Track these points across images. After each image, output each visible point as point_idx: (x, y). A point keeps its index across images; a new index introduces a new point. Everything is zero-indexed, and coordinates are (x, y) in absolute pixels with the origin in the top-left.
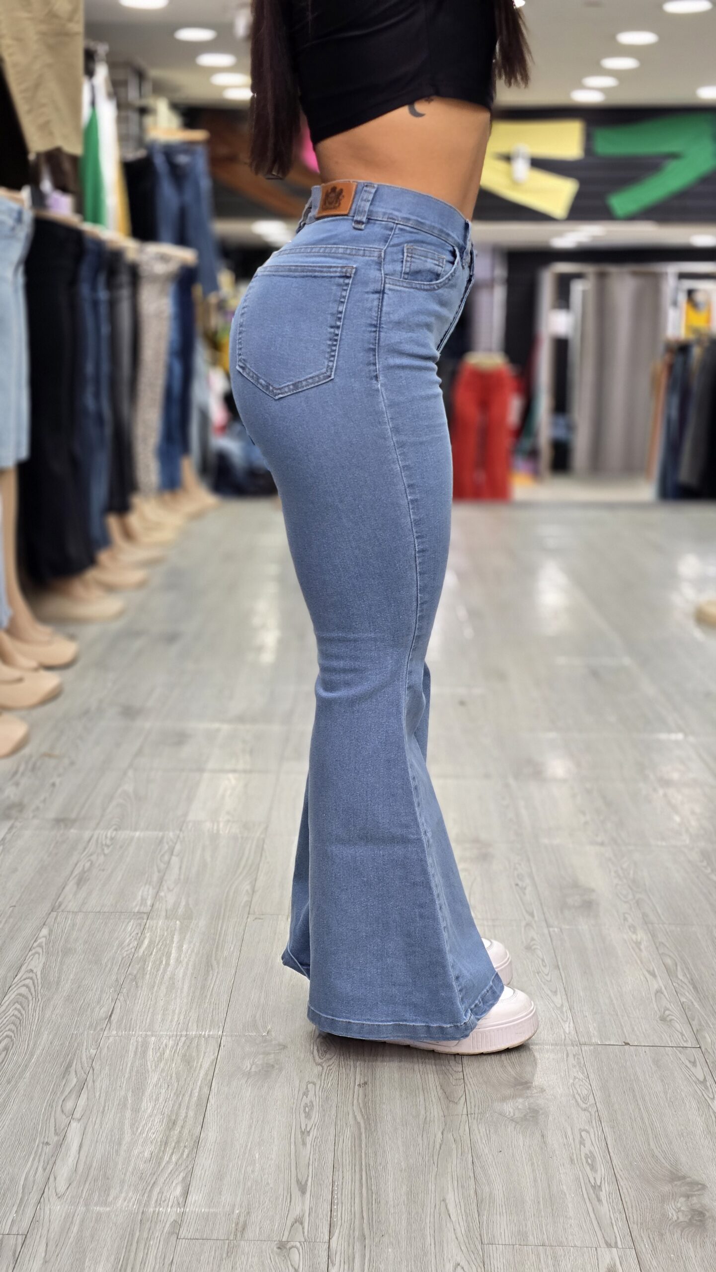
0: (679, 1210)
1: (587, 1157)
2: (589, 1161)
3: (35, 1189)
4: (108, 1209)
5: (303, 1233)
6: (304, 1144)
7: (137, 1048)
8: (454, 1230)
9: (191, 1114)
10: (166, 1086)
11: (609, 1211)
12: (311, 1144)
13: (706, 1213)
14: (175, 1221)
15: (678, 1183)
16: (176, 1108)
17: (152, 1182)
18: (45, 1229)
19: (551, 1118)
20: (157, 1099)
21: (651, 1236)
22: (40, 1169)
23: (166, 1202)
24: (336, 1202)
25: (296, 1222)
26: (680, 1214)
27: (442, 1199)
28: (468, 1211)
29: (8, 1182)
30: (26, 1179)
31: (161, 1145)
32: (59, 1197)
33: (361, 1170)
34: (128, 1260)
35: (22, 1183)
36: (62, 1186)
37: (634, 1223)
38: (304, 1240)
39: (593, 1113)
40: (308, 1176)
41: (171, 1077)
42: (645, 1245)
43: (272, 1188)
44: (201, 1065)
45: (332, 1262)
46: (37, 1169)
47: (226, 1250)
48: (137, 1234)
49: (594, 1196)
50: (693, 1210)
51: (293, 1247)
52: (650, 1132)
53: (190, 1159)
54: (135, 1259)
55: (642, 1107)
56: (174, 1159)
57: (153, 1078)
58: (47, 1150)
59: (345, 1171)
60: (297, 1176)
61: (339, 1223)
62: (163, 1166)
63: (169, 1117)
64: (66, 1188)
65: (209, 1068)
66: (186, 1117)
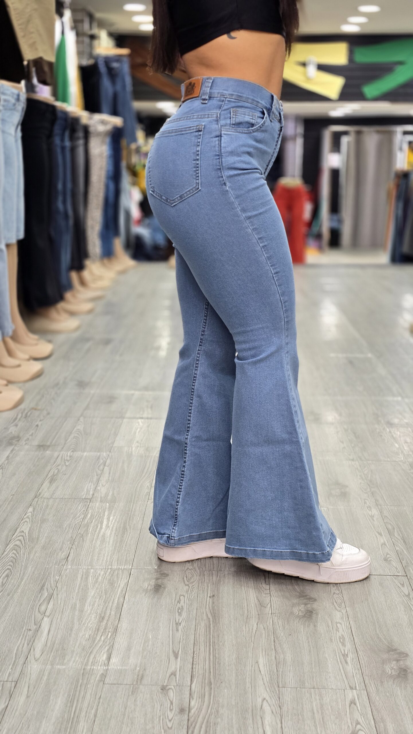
0: (392, 668)
1: (340, 638)
2: (341, 640)
3: (22, 655)
4: (64, 667)
5: (176, 681)
6: (177, 630)
7: (82, 576)
8: (263, 679)
9: (113, 613)
10: (99, 597)
11: (352, 669)
12: (181, 630)
13: (408, 670)
14: (102, 674)
15: (392, 653)
16: (104, 610)
17: (90, 652)
18: (28, 678)
19: (319, 616)
20: (94, 605)
21: (376, 683)
22: (26, 645)
23: (98, 663)
24: (195, 663)
25: (172, 675)
26: (393, 670)
27: (256, 662)
28: (271, 669)
29: (7, 651)
30: (17, 650)
31: (95, 631)
32: (36, 661)
33: (210, 645)
34: (75, 696)
35: (15, 652)
36: (37, 655)
37: (366, 676)
38: (176, 685)
39: (344, 613)
40: (179, 648)
41: (102, 592)
42: (372, 688)
43: (158, 655)
44: (119, 585)
45: (192, 697)
46: (24, 644)
47: (131, 690)
48: (81, 681)
49: (343, 660)
50: (401, 668)
51: (170, 689)
52: (377, 624)
53: (112, 638)
54: (79, 695)
55: (372, 610)
56: (103, 638)
57: (92, 593)
58: (30, 633)
59: (200, 646)
60: (173, 648)
61: (197, 675)
62: (96, 642)
63: (100, 615)
64: (41, 654)
65: (124, 587)
66: (110, 614)
